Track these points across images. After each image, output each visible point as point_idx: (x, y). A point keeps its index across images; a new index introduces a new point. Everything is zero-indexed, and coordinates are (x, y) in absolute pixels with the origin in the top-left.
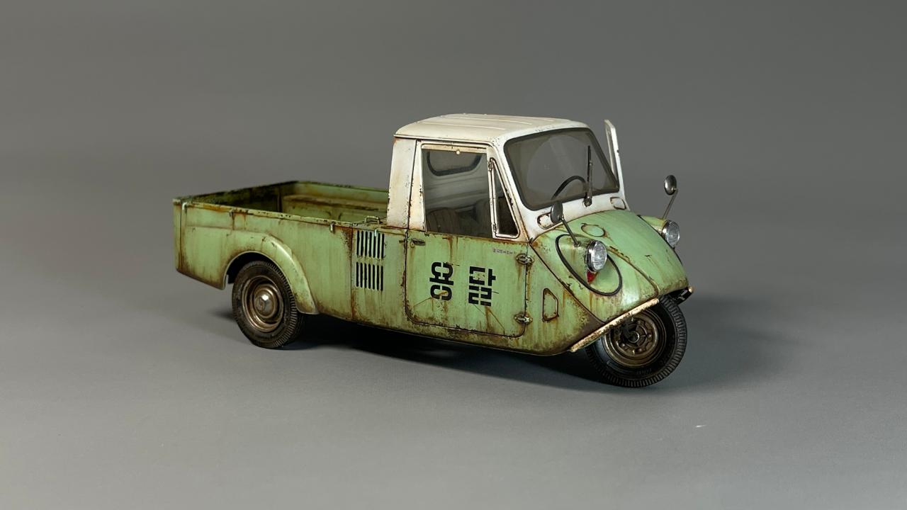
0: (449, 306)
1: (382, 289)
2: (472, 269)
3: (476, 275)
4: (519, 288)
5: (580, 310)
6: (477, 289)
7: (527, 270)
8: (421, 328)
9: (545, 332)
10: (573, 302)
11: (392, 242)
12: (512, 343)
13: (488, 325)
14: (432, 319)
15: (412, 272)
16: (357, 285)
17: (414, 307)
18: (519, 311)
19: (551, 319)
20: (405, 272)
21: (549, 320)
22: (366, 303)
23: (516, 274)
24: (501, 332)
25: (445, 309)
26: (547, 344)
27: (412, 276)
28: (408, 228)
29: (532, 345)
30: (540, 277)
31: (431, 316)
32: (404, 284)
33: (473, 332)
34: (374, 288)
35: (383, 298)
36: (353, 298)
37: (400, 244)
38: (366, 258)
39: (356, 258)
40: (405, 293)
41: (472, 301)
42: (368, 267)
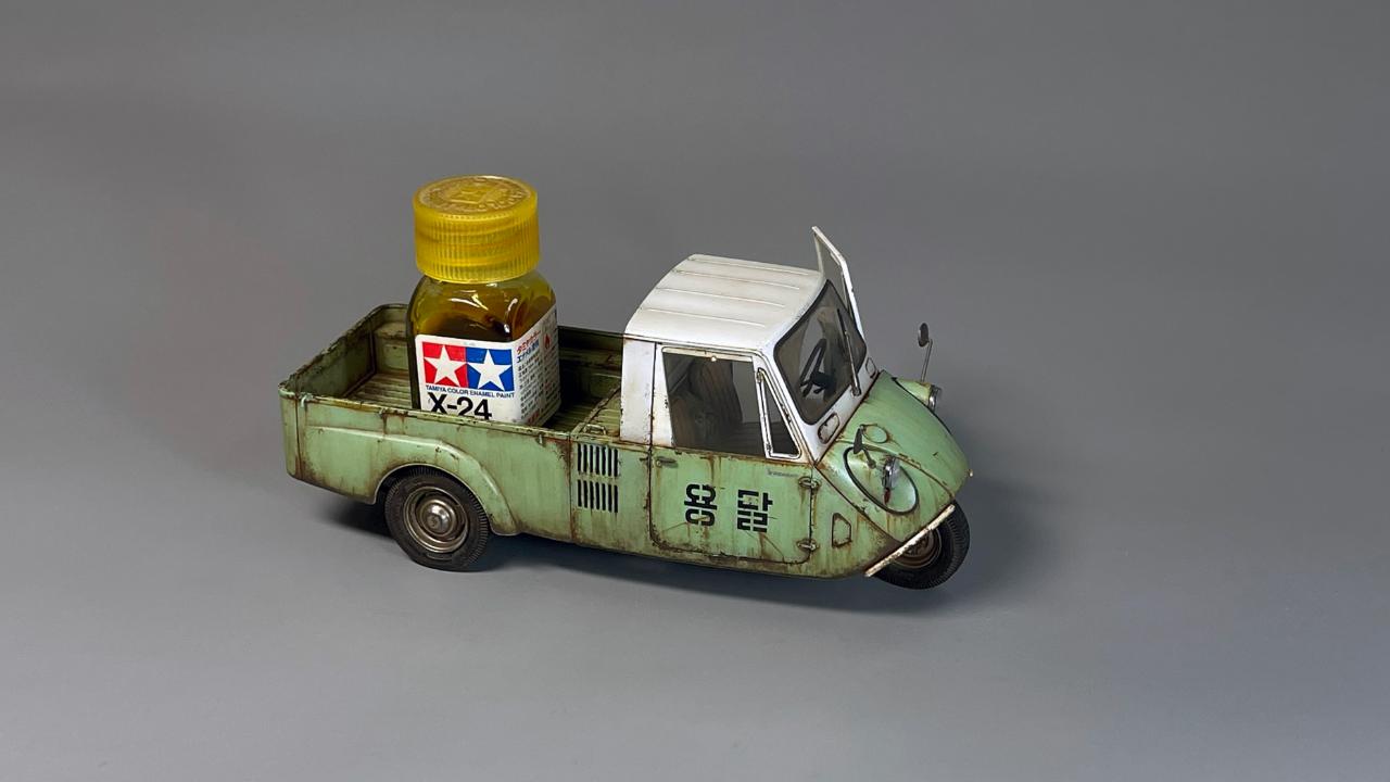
0: (711, 532)
1: (616, 510)
2: (741, 493)
3: (746, 499)
4: (803, 513)
5: (876, 533)
6: (749, 514)
7: (812, 494)
8: (672, 553)
9: (835, 558)
10: (868, 525)
11: (630, 461)
12: (792, 570)
13: (763, 552)
14: (687, 545)
15: (659, 493)
16: (580, 504)
17: (663, 532)
18: (803, 537)
19: (841, 545)
20: (649, 495)
21: (840, 546)
22: (594, 525)
23: (799, 499)
24: (779, 559)
25: (706, 535)
26: (837, 570)
27: (659, 498)
28: (651, 444)
29: (819, 571)
30: (828, 500)
31: (687, 541)
32: (648, 506)
33: (742, 558)
34: (604, 509)
35: (618, 520)
36: (573, 519)
37: (641, 463)
38: (591, 475)
39: (577, 475)
40: (650, 517)
41: (742, 527)
42: (595, 486)
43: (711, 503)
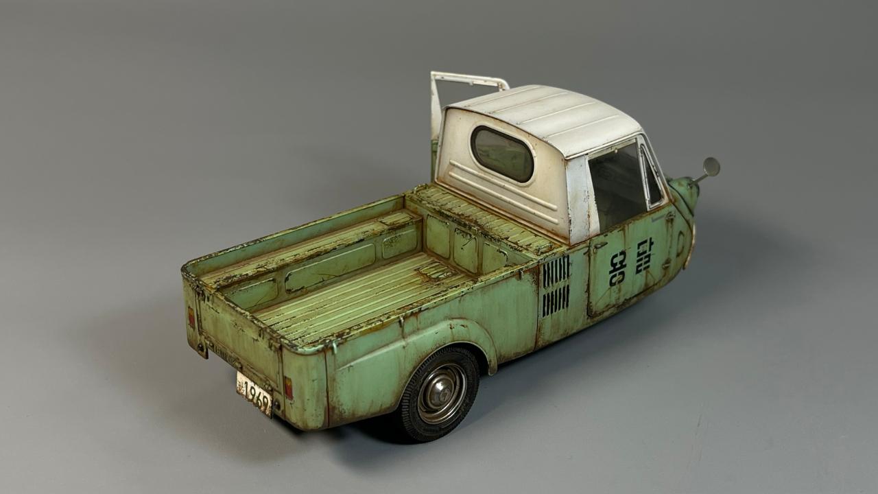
0: (622, 286)
1: (567, 305)
2: (639, 245)
3: (641, 249)
4: (667, 241)
6: (641, 260)
7: (672, 224)
8: (598, 317)
9: (677, 265)
10: (690, 231)
11: (577, 258)
13: (646, 284)
15: (594, 275)
16: (544, 315)
17: (596, 304)
18: (666, 259)
20: (589, 279)
21: (679, 255)
22: (552, 326)
24: (652, 283)
25: (620, 290)
27: (595, 278)
28: (590, 238)
29: (668, 280)
30: (677, 224)
31: (609, 303)
32: (588, 290)
33: (634, 297)
34: (560, 309)
35: (568, 311)
36: (539, 329)
37: (585, 256)
38: (553, 285)
39: (543, 292)
40: (589, 297)
41: (638, 272)
42: (554, 293)
43: (624, 264)
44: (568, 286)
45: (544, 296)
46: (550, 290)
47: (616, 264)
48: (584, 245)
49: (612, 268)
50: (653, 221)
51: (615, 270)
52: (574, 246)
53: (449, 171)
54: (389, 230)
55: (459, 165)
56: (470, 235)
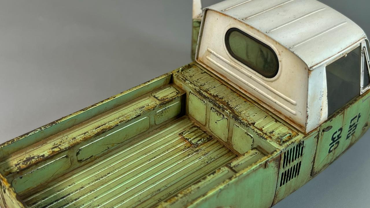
0: (336, 151)
1: (298, 174)
3: (352, 123)
6: (351, 130)
11: (309, 142)
13: (351, 143)
15: (320, 149)
16: (281, 185)
17: (318, 167)
18: (365, 124)
20: (316, 153)
25: (334, 154)
27: (319, 152)
28: (320, 125)
32: (314, 160)
33: (342, 153)
34: (292, 178)
35: (298, 179)
36: (276, 196)
37: (315, 139)
38: (289, 165)
39: (282, 171)
40: (313, 165)
41: (348, 137)
42: (290, 170)
43: (340, 136)
44: (300, 162)
45: (283, 174)
46: (287, 169)
47: (335, 138)
48: (316, 131)
49: (332, 141)
50: (363, 101)
51: (334, 142)
52: (308, 134)
53: (206, 56)
54: (160, 105)
55: (215, 53)
56: (223, 116)
